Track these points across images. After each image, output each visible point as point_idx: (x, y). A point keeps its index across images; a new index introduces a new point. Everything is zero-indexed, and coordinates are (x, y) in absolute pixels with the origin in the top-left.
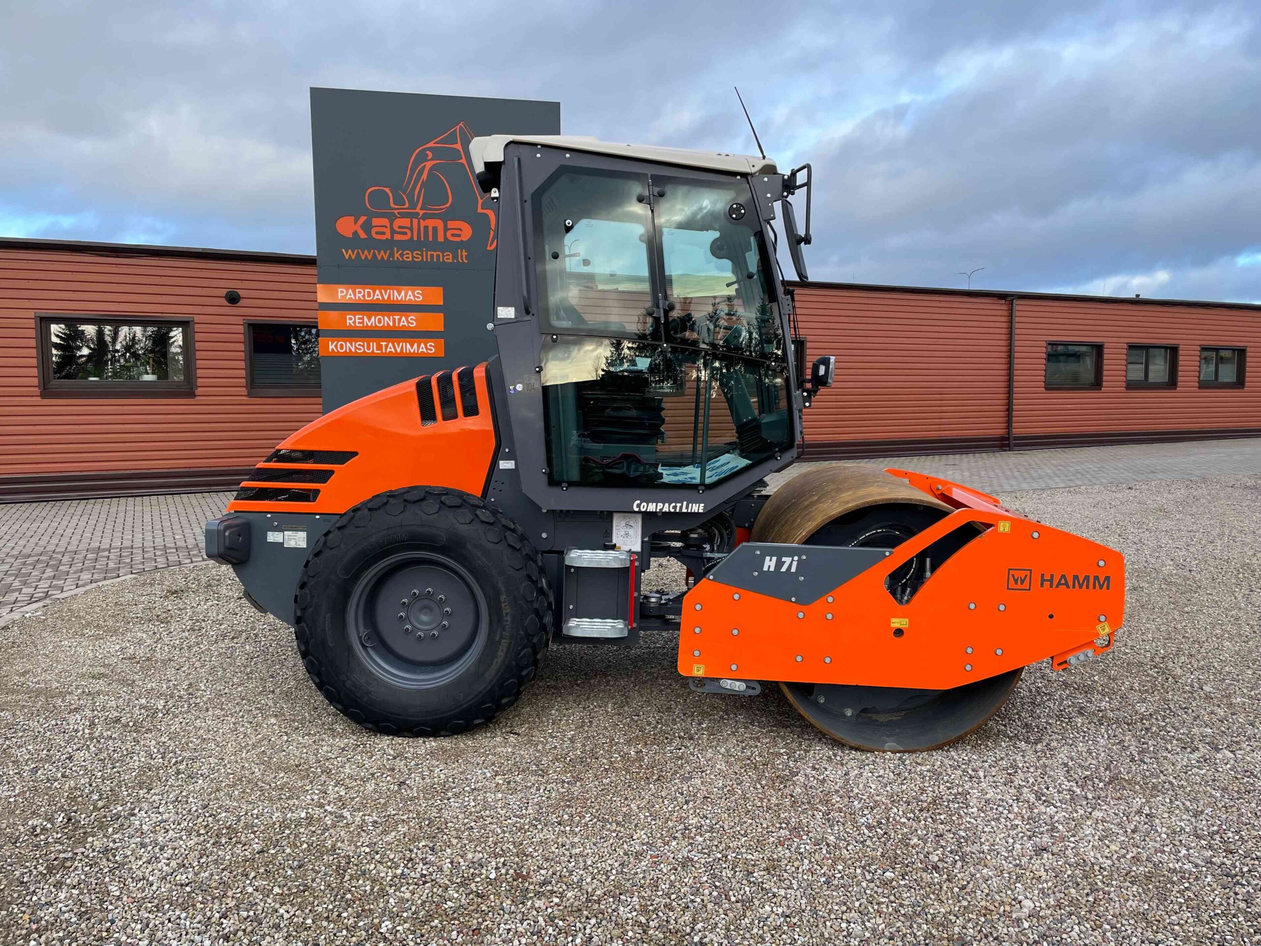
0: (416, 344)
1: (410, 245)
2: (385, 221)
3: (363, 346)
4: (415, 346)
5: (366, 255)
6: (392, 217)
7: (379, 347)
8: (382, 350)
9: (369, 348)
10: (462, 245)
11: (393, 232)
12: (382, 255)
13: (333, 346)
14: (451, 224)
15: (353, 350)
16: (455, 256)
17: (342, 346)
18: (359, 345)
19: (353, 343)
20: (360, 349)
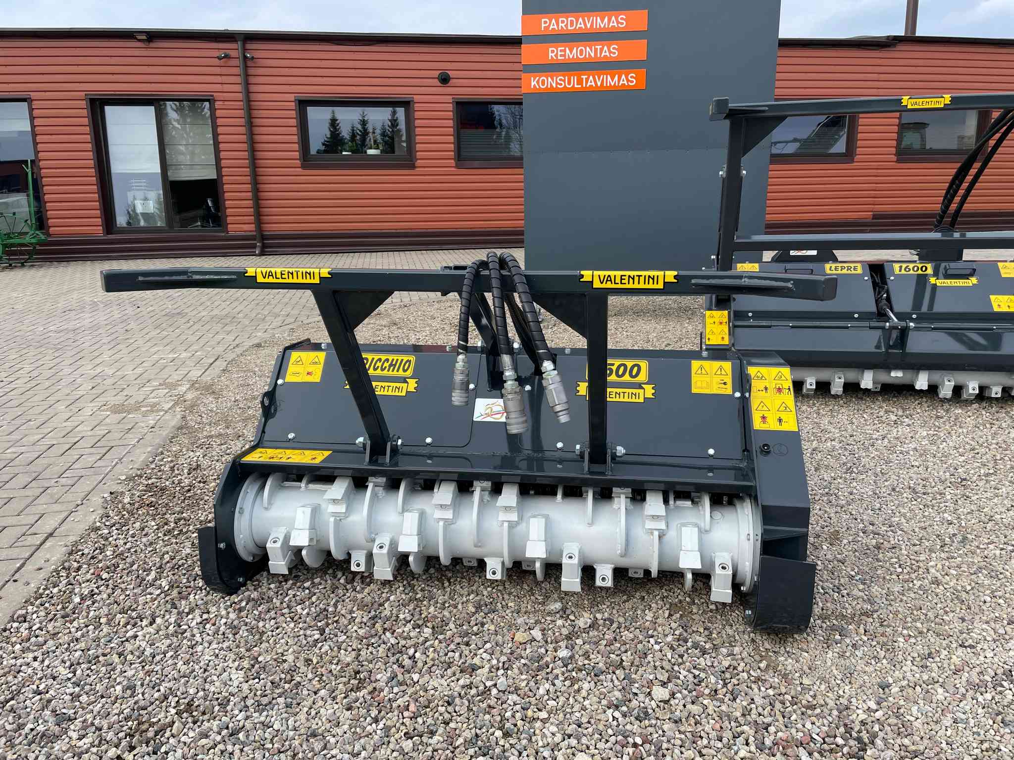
0: (617, 76)
3: (564, 81)
4: (616, 78)
7: (580, 82)
8: (582, 85)
9: (569, 83)
13: (535, 82)
15: (554, 85)
17: (543, 82)
18: (561, 80)
19: (555, 78)
20: (561, 84)
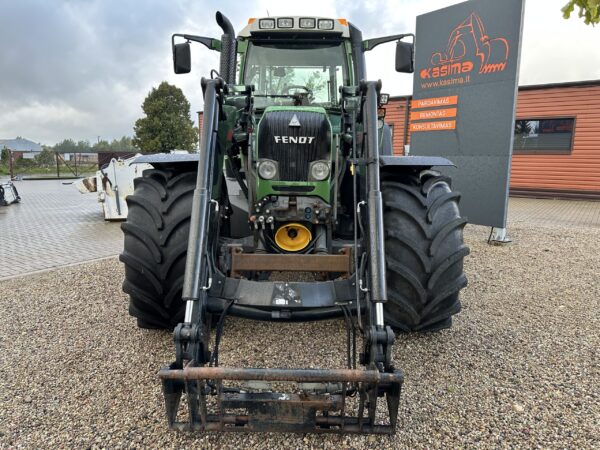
1: (447, 78)
3: (425, 126)
4: (444, 125)
5: (430, 85)
6: (440, 67)
10: (467, 74)
11: (440, 73)
12: (436, 84)
13: (415, 127)
14: (464, 64)
15: (421, 128)
16: (464, 79)
17: (418, 127)
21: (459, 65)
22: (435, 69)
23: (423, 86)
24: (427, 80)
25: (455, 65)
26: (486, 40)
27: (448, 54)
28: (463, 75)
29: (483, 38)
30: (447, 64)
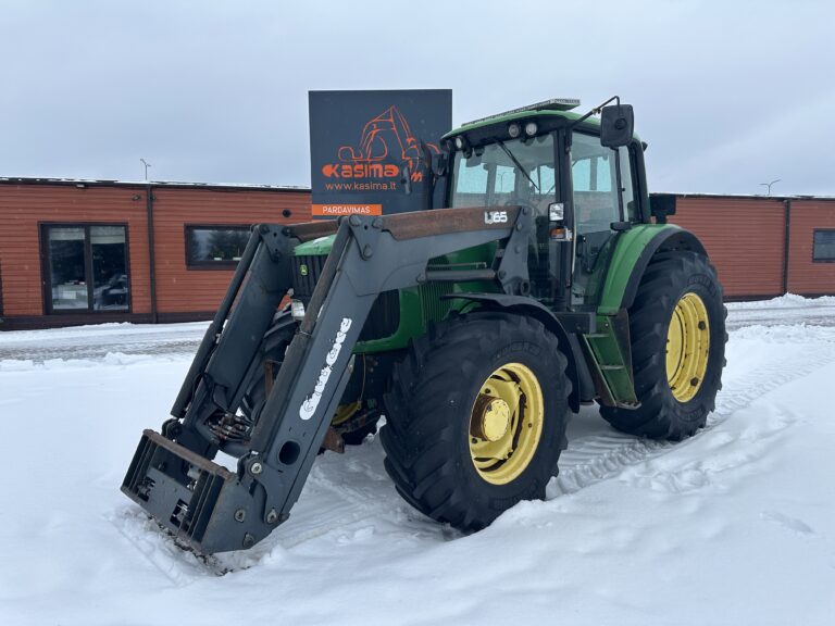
1: (359, 181)
2: (350, 167)
5: (339, 187)
6: (353, 165)
10: (393, 179)
11: (353, 173)
14: (386, 167)
16: (389, 186)
21: (379, 166)
22: (344, 167)
23: (329, 187)
24: (333, 179)
25: (376, 166)
26: (412, 143)
27: (364, 152)
28: (385, 180)
29: (409, 140)
30: (364, 163)
